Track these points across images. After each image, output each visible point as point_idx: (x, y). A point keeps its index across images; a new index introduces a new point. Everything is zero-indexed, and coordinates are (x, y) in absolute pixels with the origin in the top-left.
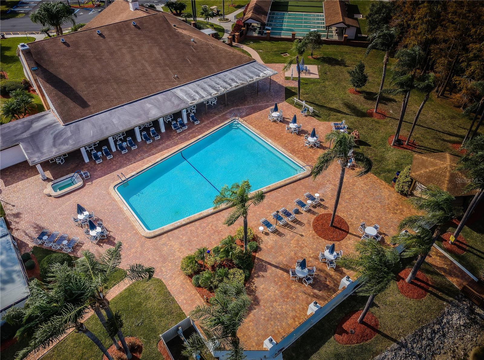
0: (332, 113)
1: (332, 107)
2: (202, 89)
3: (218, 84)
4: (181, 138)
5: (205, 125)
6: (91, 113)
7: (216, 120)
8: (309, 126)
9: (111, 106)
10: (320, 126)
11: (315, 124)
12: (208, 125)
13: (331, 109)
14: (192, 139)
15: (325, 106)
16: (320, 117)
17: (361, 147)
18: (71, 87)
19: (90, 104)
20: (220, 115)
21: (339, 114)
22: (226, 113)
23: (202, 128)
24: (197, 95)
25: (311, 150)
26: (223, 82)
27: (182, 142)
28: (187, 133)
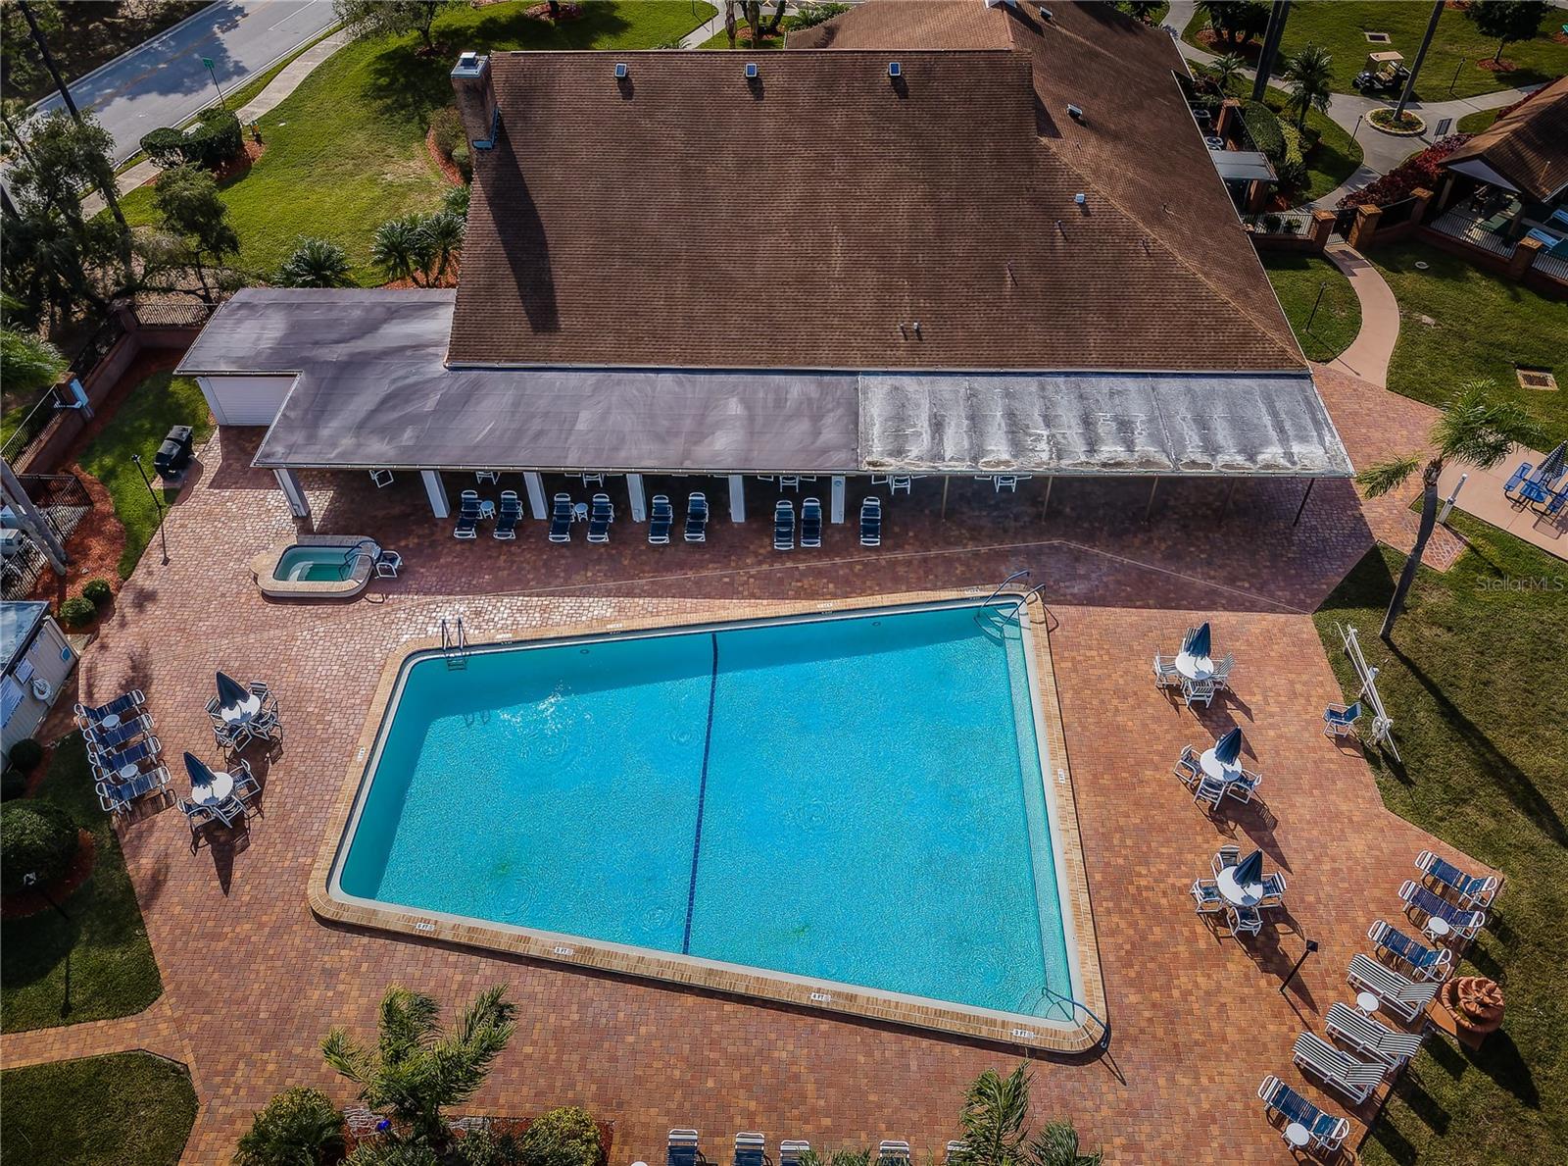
0: (1490, 794)
1: (1518, 761)
2: (972, 418)
3: (1048, 421)
4: (767, 577)
5: (893, 564)
6: (548, 357)
7: (949, 562)
8: (1309, 801)
9: (619, 357)
10: (1359, 828)
11: (1344, 807)
12: (901, 570)
13: (1499, 771)
14: (797, 597)
15: (1489, 735)
16: (1409, 783)
17: (1473, 1075)
18: (544, 244)
19: (563, 322)
20: (983, 550)
21: (1521, 818)
22: (1015, 552)
23: (871, 570)
24: (926, 437)
25: (1200, 929)
26: (1074, 422)
27: (753, 596)
28: (802, 566)
